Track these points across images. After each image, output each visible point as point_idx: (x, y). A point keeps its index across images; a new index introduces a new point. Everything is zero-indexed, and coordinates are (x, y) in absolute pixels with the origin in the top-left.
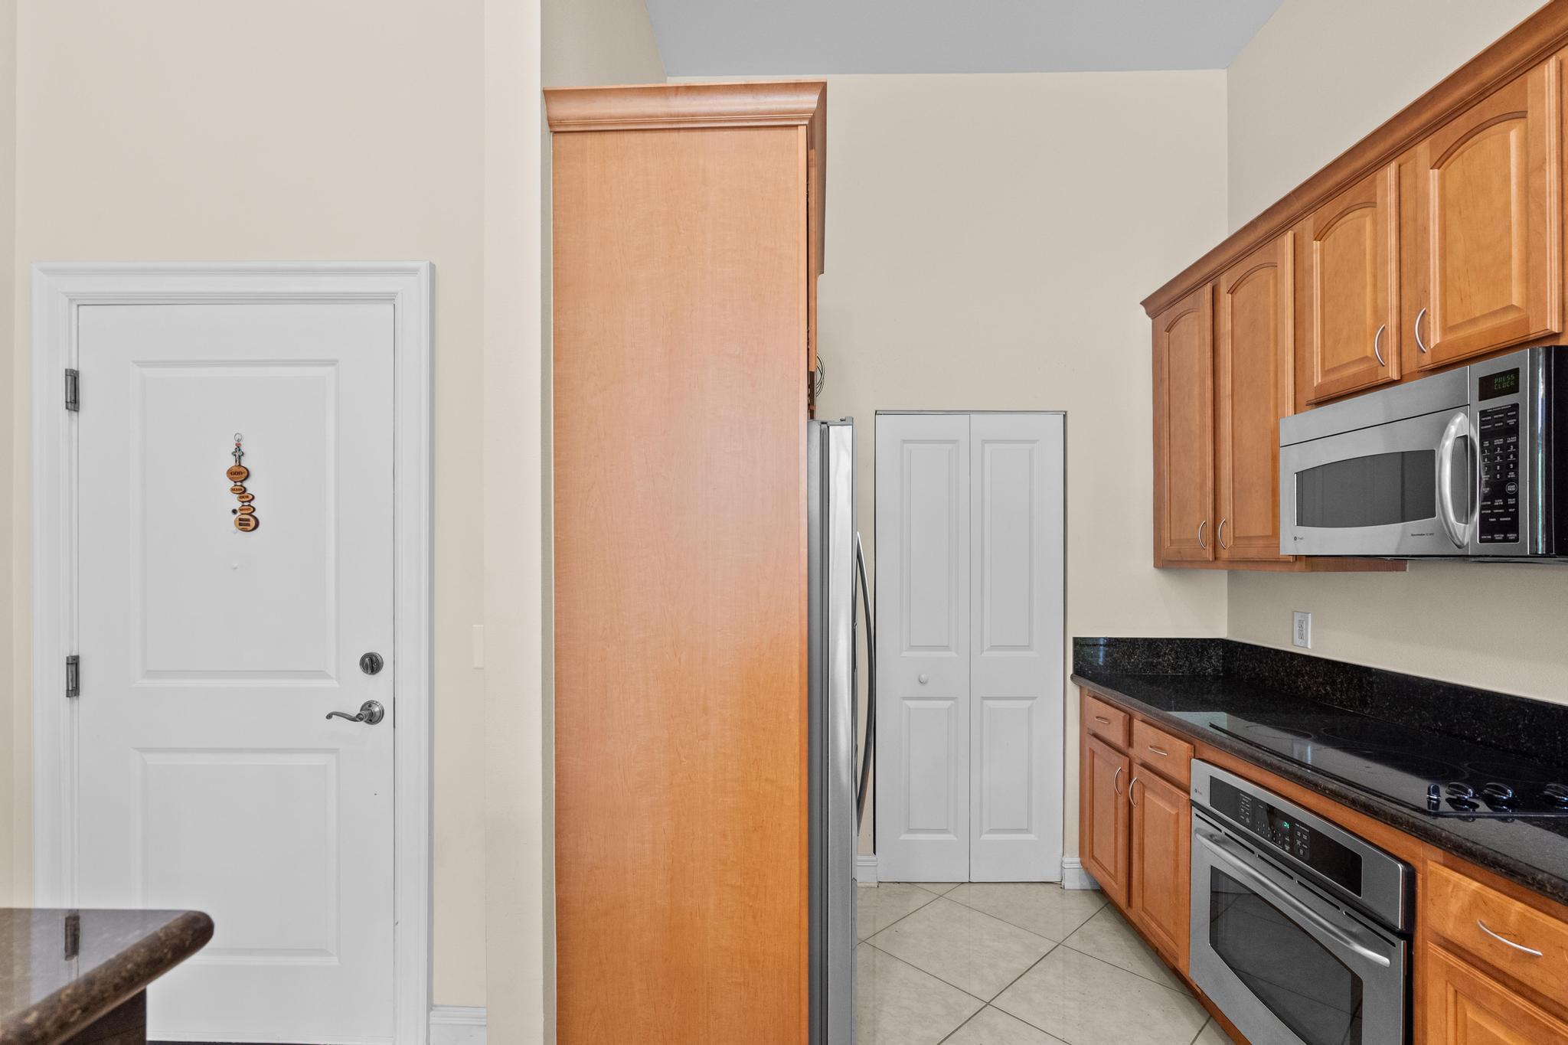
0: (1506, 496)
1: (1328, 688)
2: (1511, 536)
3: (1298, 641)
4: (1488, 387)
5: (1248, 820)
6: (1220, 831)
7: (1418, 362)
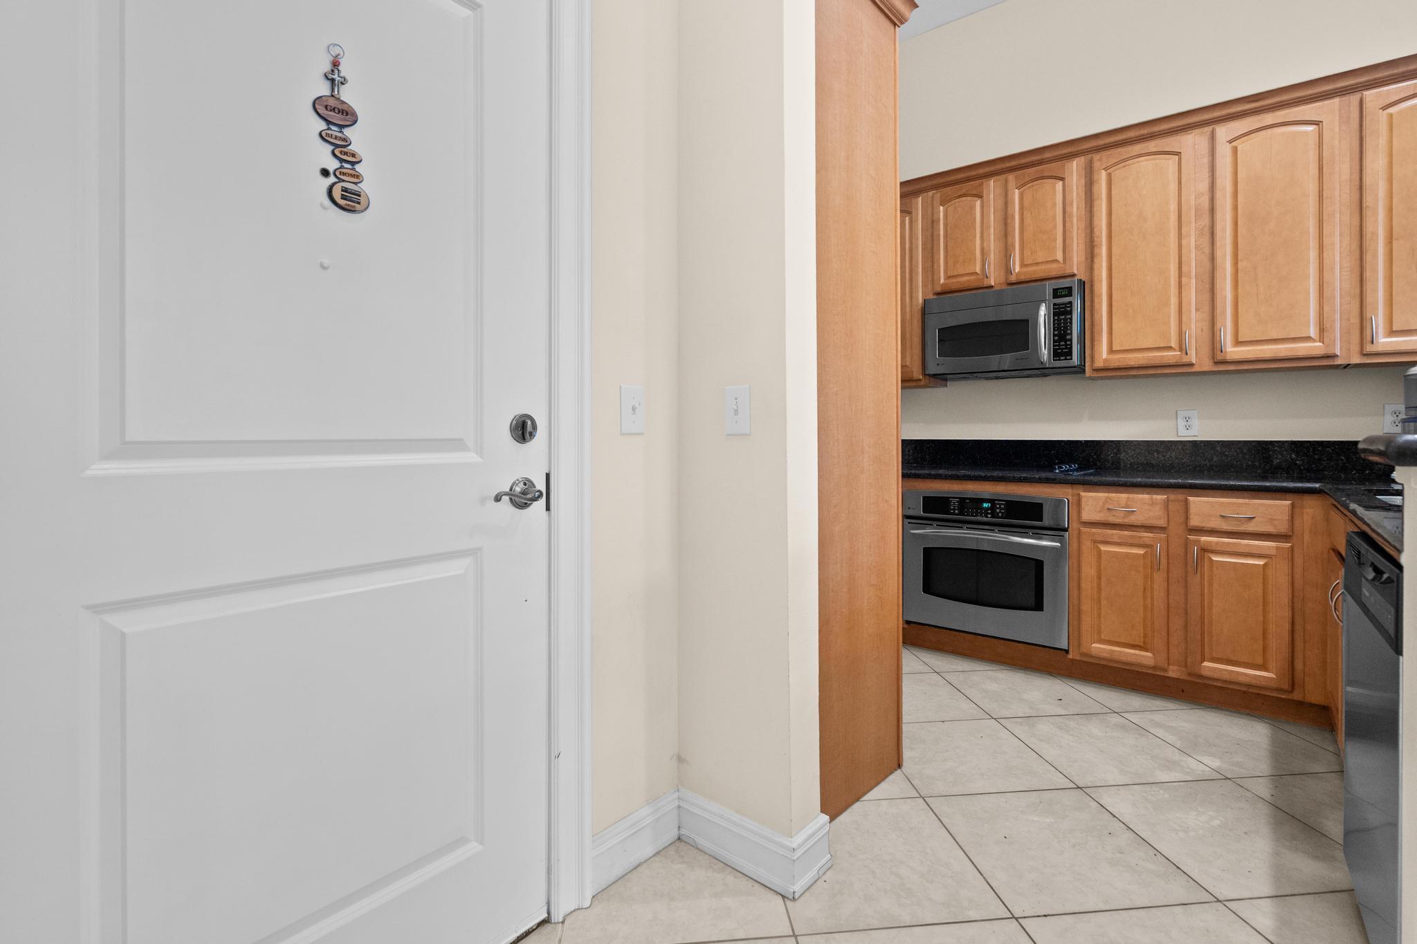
0: (1066, 341)
2: (1068, 358)
4: (1056, 293)
5: (957, 512)
6: (932, 525)
7: (1007, 279)
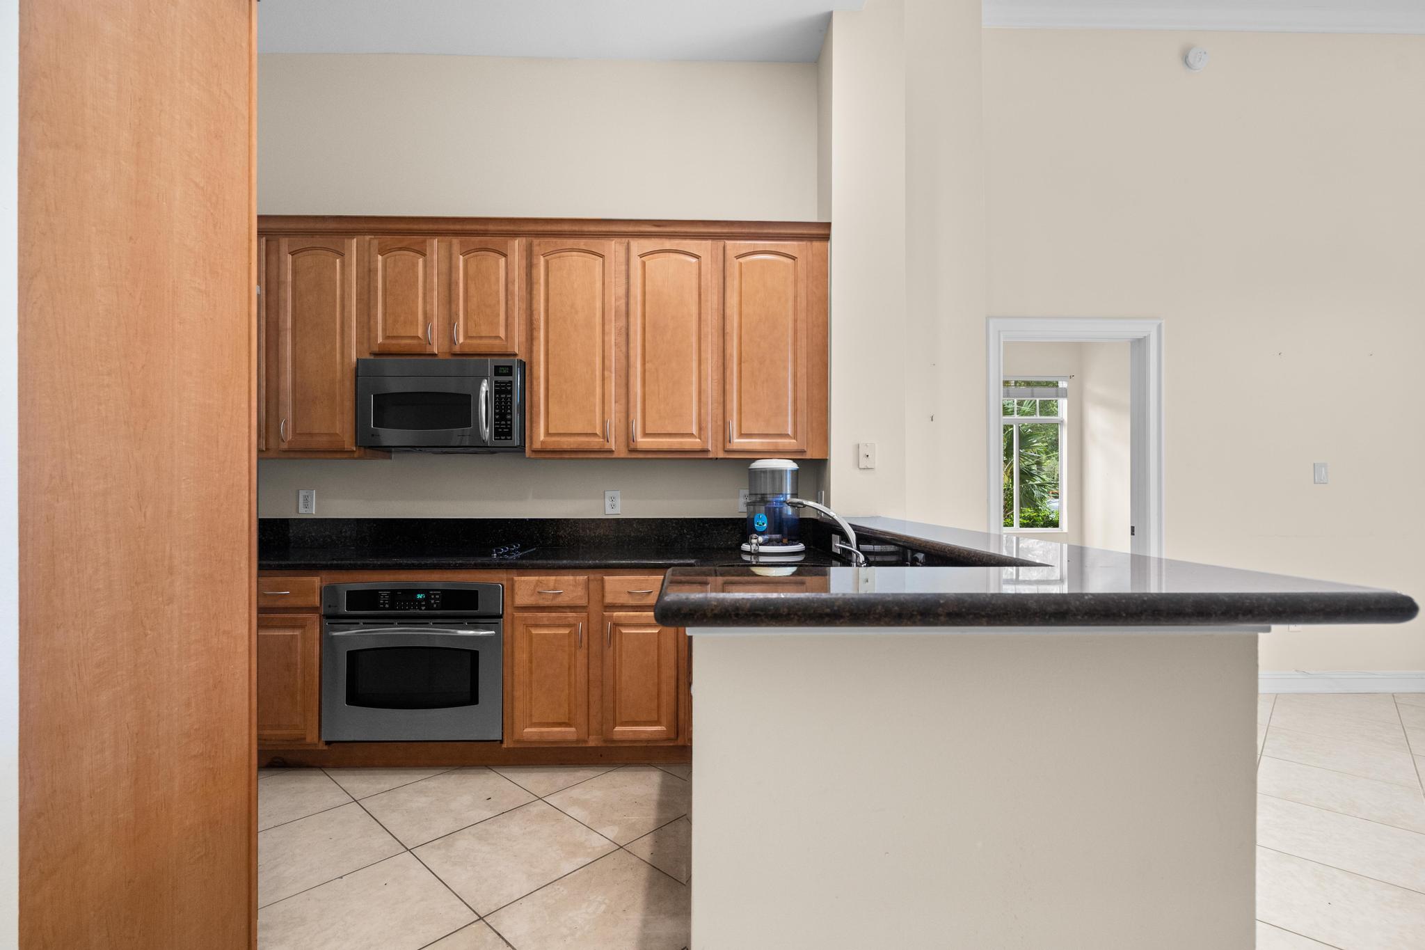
0: (506, 420)
2: (509, 438)
3: (302, 510)
4: (498, 370)
5: (387, 606)
6: (358, 623)
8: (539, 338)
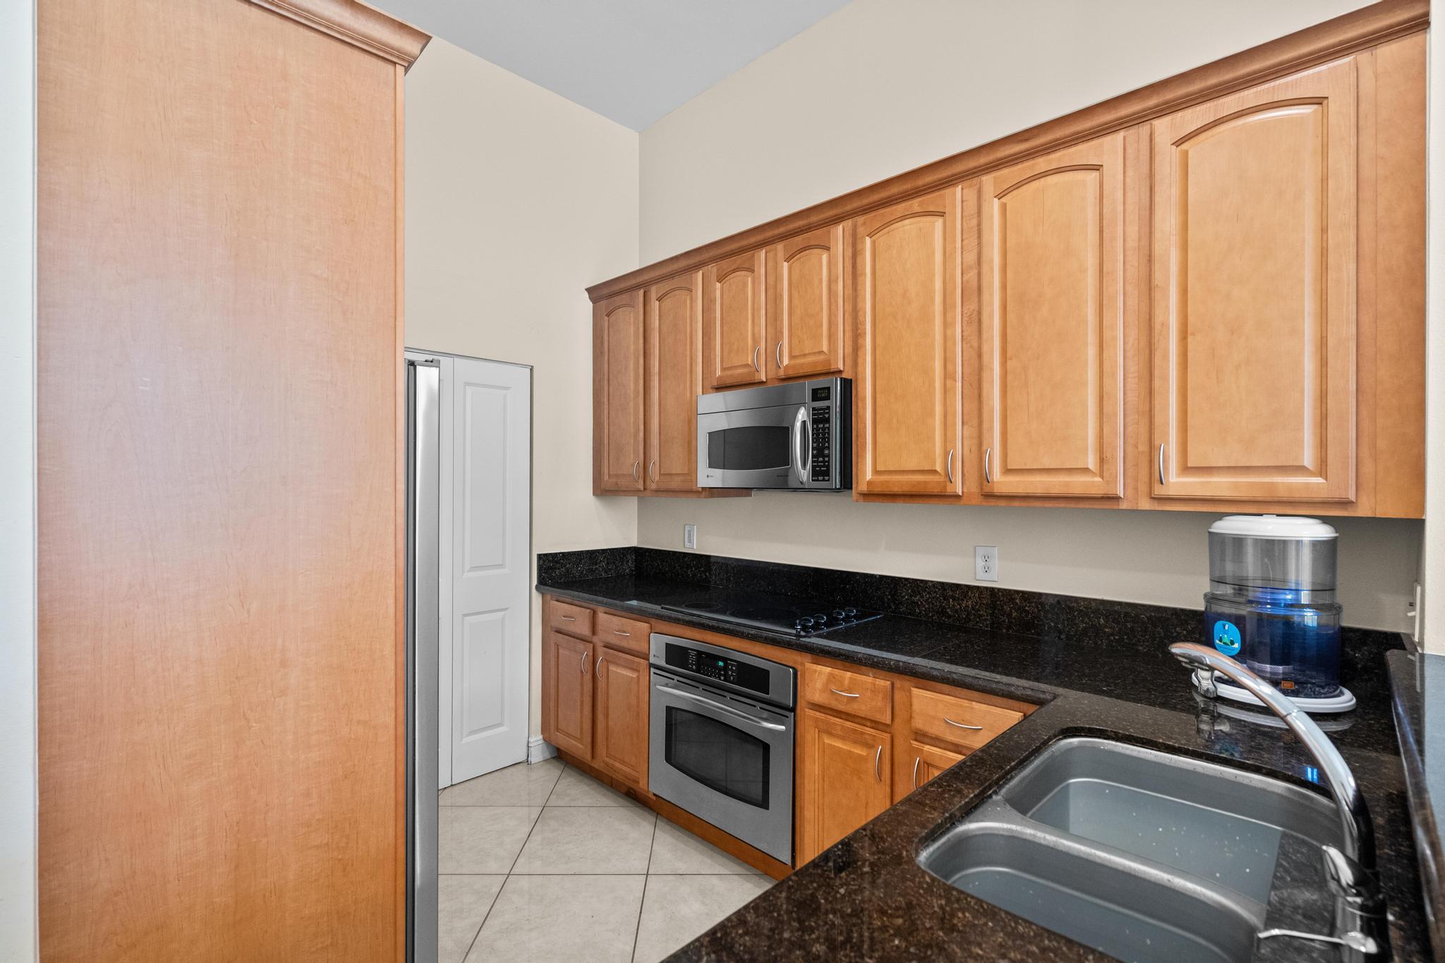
0: (824, 456)
1: (707, 574)
2: (826, 478)
3: (687, 544)
4: (815, 394)
5: (694, 667)
6: (673, 679)
7: (777, 374)
8: (865, 346)
